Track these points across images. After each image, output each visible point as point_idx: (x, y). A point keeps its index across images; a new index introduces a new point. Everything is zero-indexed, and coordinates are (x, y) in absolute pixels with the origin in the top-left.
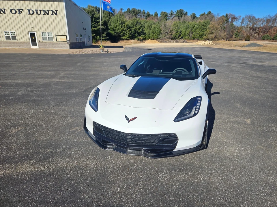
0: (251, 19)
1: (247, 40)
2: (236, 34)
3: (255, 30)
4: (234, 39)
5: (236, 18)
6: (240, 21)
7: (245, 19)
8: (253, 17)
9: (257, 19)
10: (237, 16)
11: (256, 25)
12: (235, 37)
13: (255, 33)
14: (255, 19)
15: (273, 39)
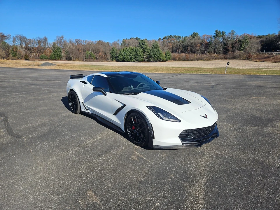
0: (22, 39)
1: (27, 59)
2: (13, 54)
3: (30, 49)
4: (13, 58)
5: (6, 37)
6: (12, 40)
7: (16, 38)
8: (24, 37)
9: (28, 40)
10: (6, 35)
11: (29, 45)
12: (13, 57)
13: (31, 53)
14: (27, 40)
15: (50, 59)
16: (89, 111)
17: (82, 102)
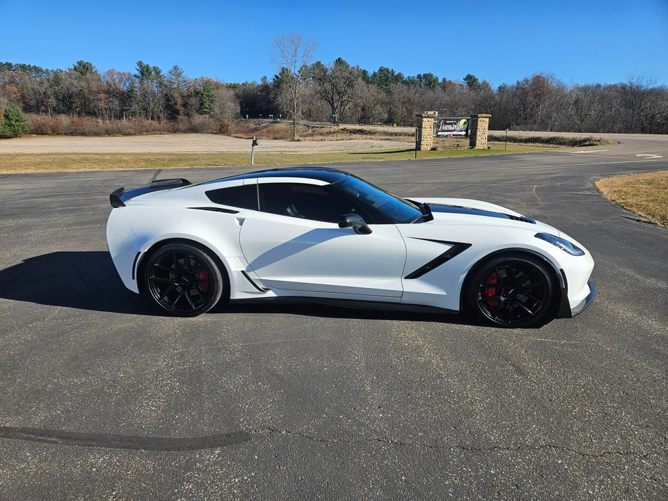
16: (271, 294)
17: (243, 272)
